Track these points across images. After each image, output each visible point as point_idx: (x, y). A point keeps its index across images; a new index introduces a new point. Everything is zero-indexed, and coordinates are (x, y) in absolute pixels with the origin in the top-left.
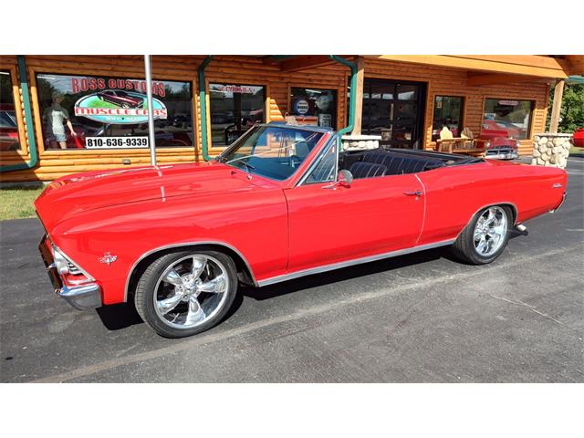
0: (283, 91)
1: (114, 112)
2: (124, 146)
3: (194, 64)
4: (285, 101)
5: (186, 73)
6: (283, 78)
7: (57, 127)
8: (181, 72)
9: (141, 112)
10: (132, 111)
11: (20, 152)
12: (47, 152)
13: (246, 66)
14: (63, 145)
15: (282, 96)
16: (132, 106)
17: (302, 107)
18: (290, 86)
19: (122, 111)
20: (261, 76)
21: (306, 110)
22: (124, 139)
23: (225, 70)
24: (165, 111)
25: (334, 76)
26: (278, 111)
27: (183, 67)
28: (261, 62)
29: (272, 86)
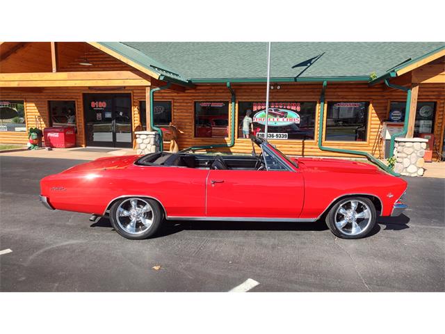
0: (383, 105)
1: (272, 120)
2: (275, 138)
3: (319, 92)
4: (385, 112)
5: (313, 97)
6: (384, 96)
7: (246, 128)
8: (311, 97)
9: (285, 119)
10: (281, 119)
11: (226, 139)
12: (239, 139)
13: (354, 90)
14: (247, 136)
15: (383, 108)
16: (281, 117)
17: (396, 116)
18: (389, 101)
19: (276, 119)
20: (365, 96)
21: (399, 118)
22: (275, 134)
23: (339, 94)
24: (299, 119)
25: (433, 91)
26: (378, 119)
27: (312, 93)
28: (367, 86)
29: (374, 101)
